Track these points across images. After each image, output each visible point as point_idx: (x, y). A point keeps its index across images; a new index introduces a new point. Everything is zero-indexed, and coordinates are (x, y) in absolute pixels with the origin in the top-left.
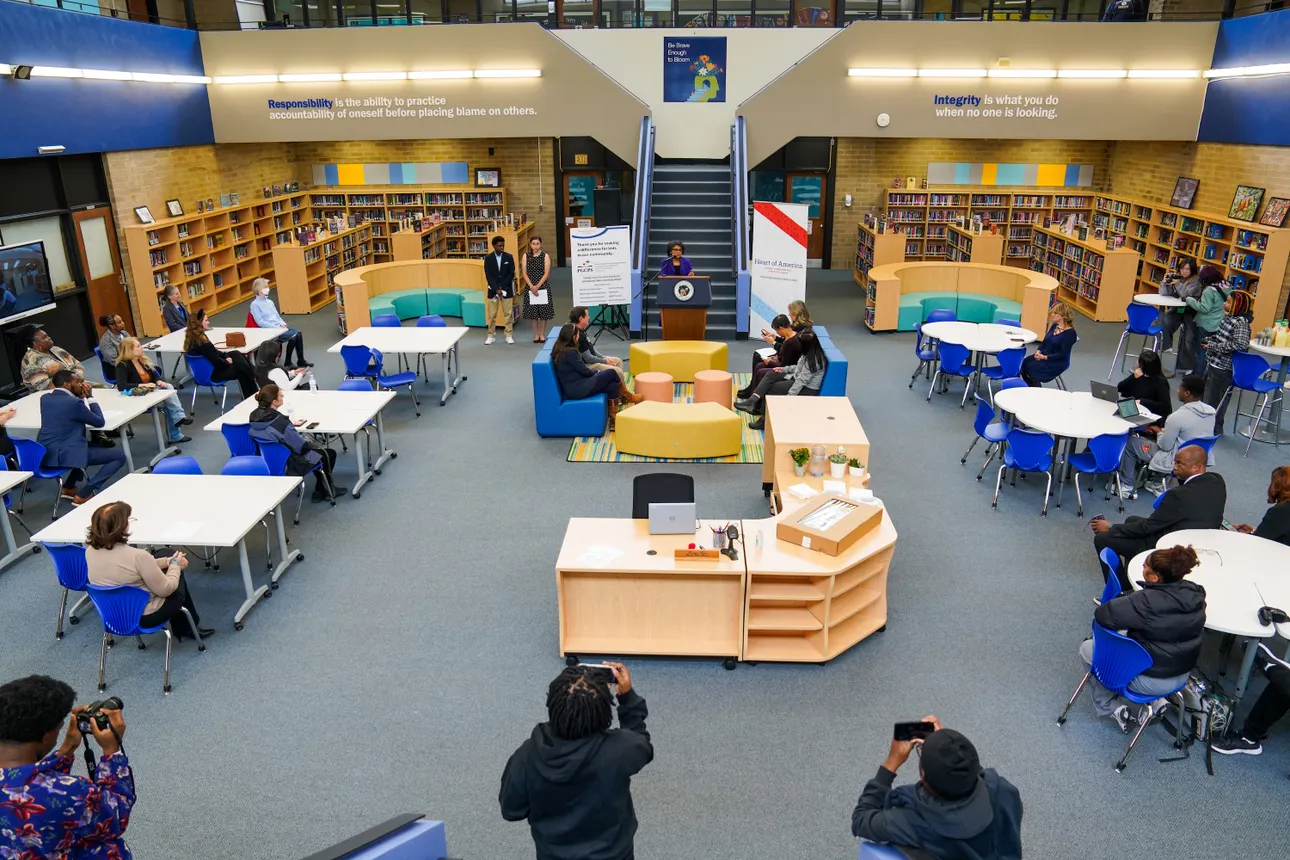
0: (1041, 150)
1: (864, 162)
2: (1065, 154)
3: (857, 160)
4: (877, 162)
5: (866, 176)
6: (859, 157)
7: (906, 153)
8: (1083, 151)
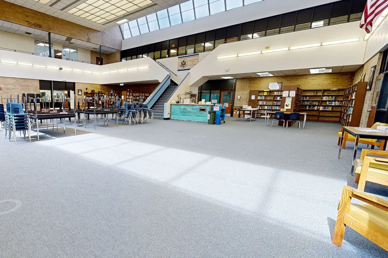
0: (317, 80)
1: (245, 87)
2: (328, 80)
3: (242, 86)
4: (249, 87)
5: (245, 91)
6: (243, 85)
7: (260, 83)
8: (338, 78)
